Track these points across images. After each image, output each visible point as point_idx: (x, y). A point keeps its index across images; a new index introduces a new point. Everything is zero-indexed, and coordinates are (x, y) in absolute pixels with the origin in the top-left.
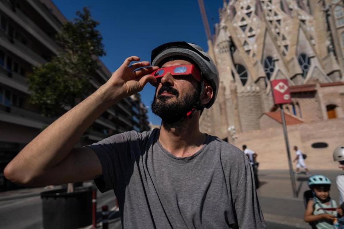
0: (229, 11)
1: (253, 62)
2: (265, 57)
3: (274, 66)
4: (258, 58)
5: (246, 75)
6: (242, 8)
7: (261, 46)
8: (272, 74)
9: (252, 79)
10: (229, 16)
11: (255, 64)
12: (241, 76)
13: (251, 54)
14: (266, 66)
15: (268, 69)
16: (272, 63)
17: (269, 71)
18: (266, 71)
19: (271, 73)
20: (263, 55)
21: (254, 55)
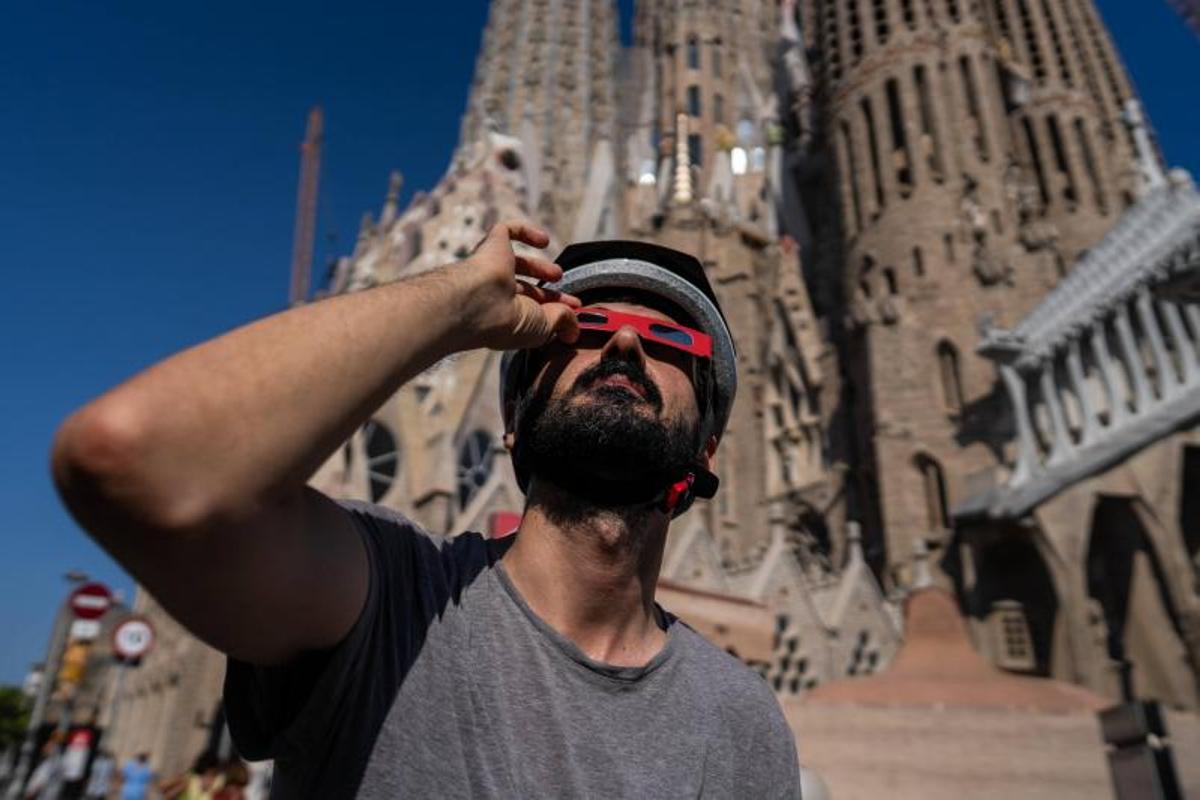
0: (398, 237)
1: (430, 434)
2: (470, 429)
3: (490, 466)
4: (449, 424)
5: (390, 468)
6: (443, 245)
7: (469, 389)
8: (475, 494)
9: (409, 490)
10: (397, 250)
11: (433, 442)
12: (375, 468)
13: (430, 402)
14: (465, 461)
15: (469, 472)
16: (487, 455)
17: (469, 480)
18: (461, 475)
19: (475, 487)
20: (465, 420)
21: (438, 409)
